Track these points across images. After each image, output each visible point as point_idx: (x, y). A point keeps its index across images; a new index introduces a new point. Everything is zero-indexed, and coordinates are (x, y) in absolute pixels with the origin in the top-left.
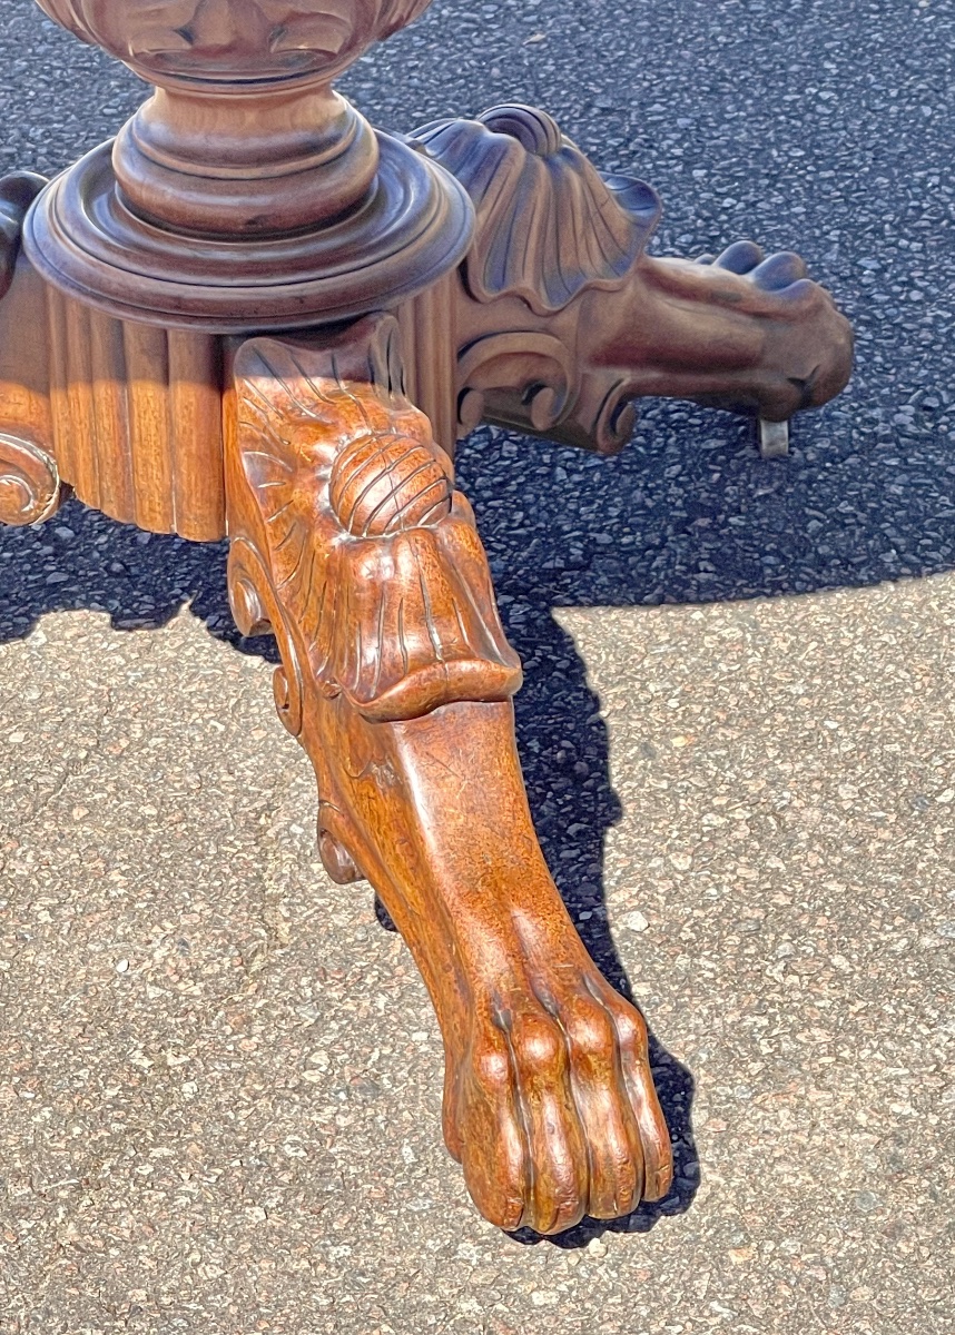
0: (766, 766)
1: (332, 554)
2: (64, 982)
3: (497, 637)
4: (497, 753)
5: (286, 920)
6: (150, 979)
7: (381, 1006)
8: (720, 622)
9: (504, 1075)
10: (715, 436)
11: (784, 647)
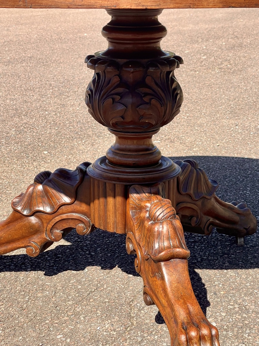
0: (242, 298)
1: (149, 226)
2: (85, 331)
3: (185, 246)
4: (184, 271)
5: (135, 321)
6: (105, 331)
7: (156, 338)
8: (231, 273)
9: (185, 340)
10: (228, 242)
11: (244, 277)
